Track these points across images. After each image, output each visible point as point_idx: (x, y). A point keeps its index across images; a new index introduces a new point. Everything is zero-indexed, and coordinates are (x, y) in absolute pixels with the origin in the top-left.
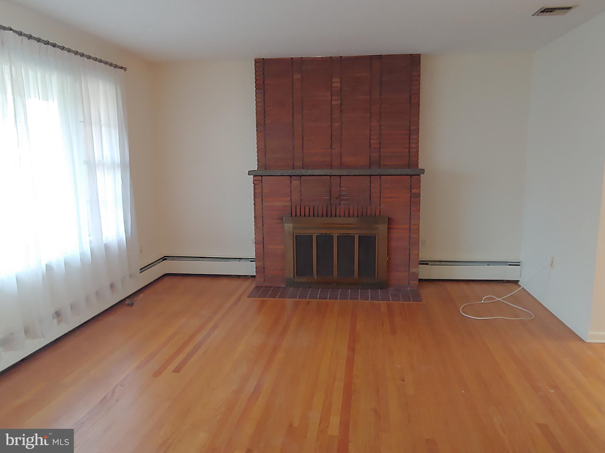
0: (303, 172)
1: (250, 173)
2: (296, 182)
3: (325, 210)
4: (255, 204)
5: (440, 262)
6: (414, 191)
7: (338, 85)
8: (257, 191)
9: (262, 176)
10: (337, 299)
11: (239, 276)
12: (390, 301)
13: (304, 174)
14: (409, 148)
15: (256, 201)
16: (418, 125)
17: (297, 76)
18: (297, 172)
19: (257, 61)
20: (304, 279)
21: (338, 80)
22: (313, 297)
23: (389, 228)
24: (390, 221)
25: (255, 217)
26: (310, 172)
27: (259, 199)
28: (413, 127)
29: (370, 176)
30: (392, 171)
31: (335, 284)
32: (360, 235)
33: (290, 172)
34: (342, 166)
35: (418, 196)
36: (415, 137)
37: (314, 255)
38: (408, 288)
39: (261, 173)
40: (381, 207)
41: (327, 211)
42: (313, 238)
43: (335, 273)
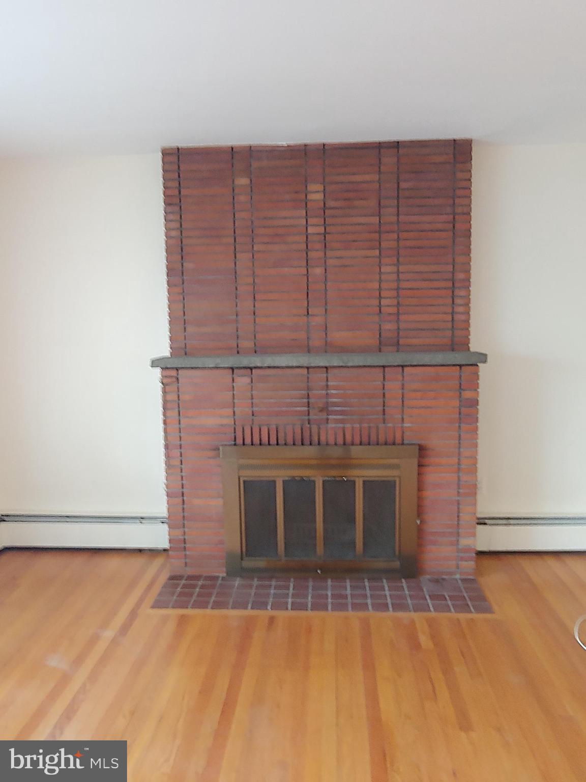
0: (256, 361)
1: (154, 363)
2: (242, 381)
3: (298, 431)
4: (165, 423)
5: (508, 520)
6: (467, 394)
7: (319, 196)
8: (169, 397)
9: (177, 369)
10: (327, 610)
11: (140, 551)
12: (430, 611)
13: (259, 365)
14: (453, 313)
15: (168, 415)
16: (468, 271)
17: (243, 181)
18: (246, 361)
19: (166, 153)
20: (261, 563)
21: (320, 187)
22: (279, 605)
23: (420, 465)
24: (422, 450)
25: (167, 447)
26: (269, 361)
27: (173, 414)
28: (461, 276)
29: (384, 367)
30: (426, 358)
31: (319, 571)
32: (366, 479)
33: (231, 361)
34: (328, 348)
35: (474, 403)
36: (462, 293)
37: (278, 513)
38: (455, 574)
39: (178, 363)
40: (405, 425)
41: (302, 433)
42: (277, 485)
43: (320, 549)
